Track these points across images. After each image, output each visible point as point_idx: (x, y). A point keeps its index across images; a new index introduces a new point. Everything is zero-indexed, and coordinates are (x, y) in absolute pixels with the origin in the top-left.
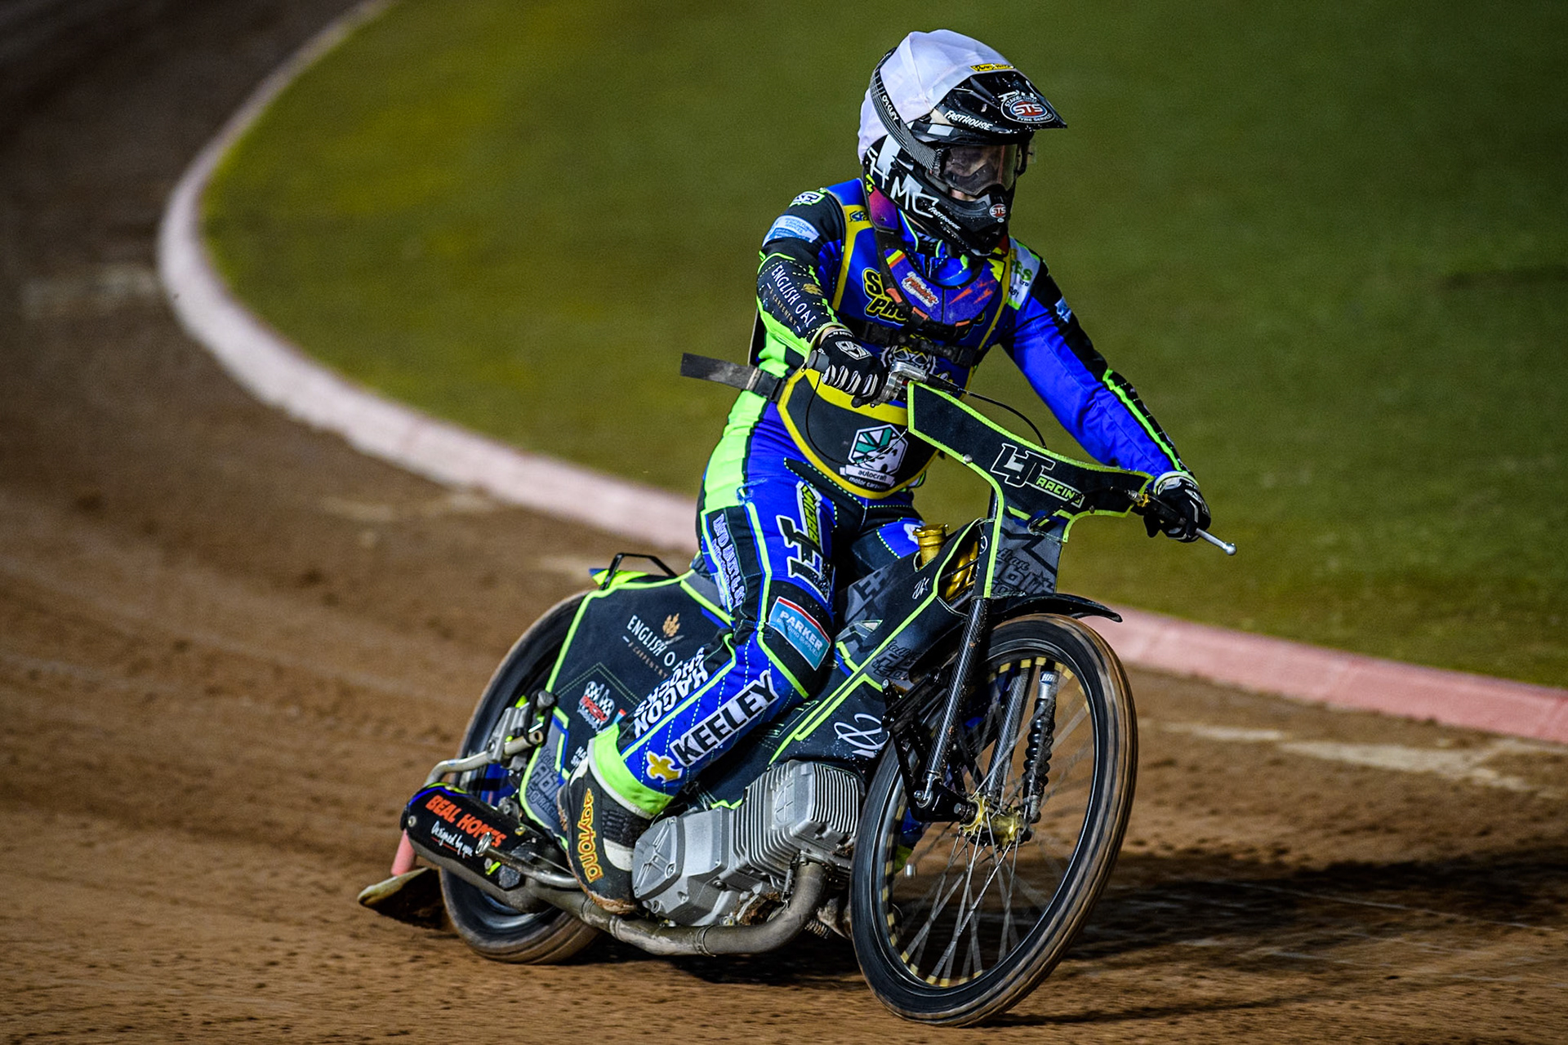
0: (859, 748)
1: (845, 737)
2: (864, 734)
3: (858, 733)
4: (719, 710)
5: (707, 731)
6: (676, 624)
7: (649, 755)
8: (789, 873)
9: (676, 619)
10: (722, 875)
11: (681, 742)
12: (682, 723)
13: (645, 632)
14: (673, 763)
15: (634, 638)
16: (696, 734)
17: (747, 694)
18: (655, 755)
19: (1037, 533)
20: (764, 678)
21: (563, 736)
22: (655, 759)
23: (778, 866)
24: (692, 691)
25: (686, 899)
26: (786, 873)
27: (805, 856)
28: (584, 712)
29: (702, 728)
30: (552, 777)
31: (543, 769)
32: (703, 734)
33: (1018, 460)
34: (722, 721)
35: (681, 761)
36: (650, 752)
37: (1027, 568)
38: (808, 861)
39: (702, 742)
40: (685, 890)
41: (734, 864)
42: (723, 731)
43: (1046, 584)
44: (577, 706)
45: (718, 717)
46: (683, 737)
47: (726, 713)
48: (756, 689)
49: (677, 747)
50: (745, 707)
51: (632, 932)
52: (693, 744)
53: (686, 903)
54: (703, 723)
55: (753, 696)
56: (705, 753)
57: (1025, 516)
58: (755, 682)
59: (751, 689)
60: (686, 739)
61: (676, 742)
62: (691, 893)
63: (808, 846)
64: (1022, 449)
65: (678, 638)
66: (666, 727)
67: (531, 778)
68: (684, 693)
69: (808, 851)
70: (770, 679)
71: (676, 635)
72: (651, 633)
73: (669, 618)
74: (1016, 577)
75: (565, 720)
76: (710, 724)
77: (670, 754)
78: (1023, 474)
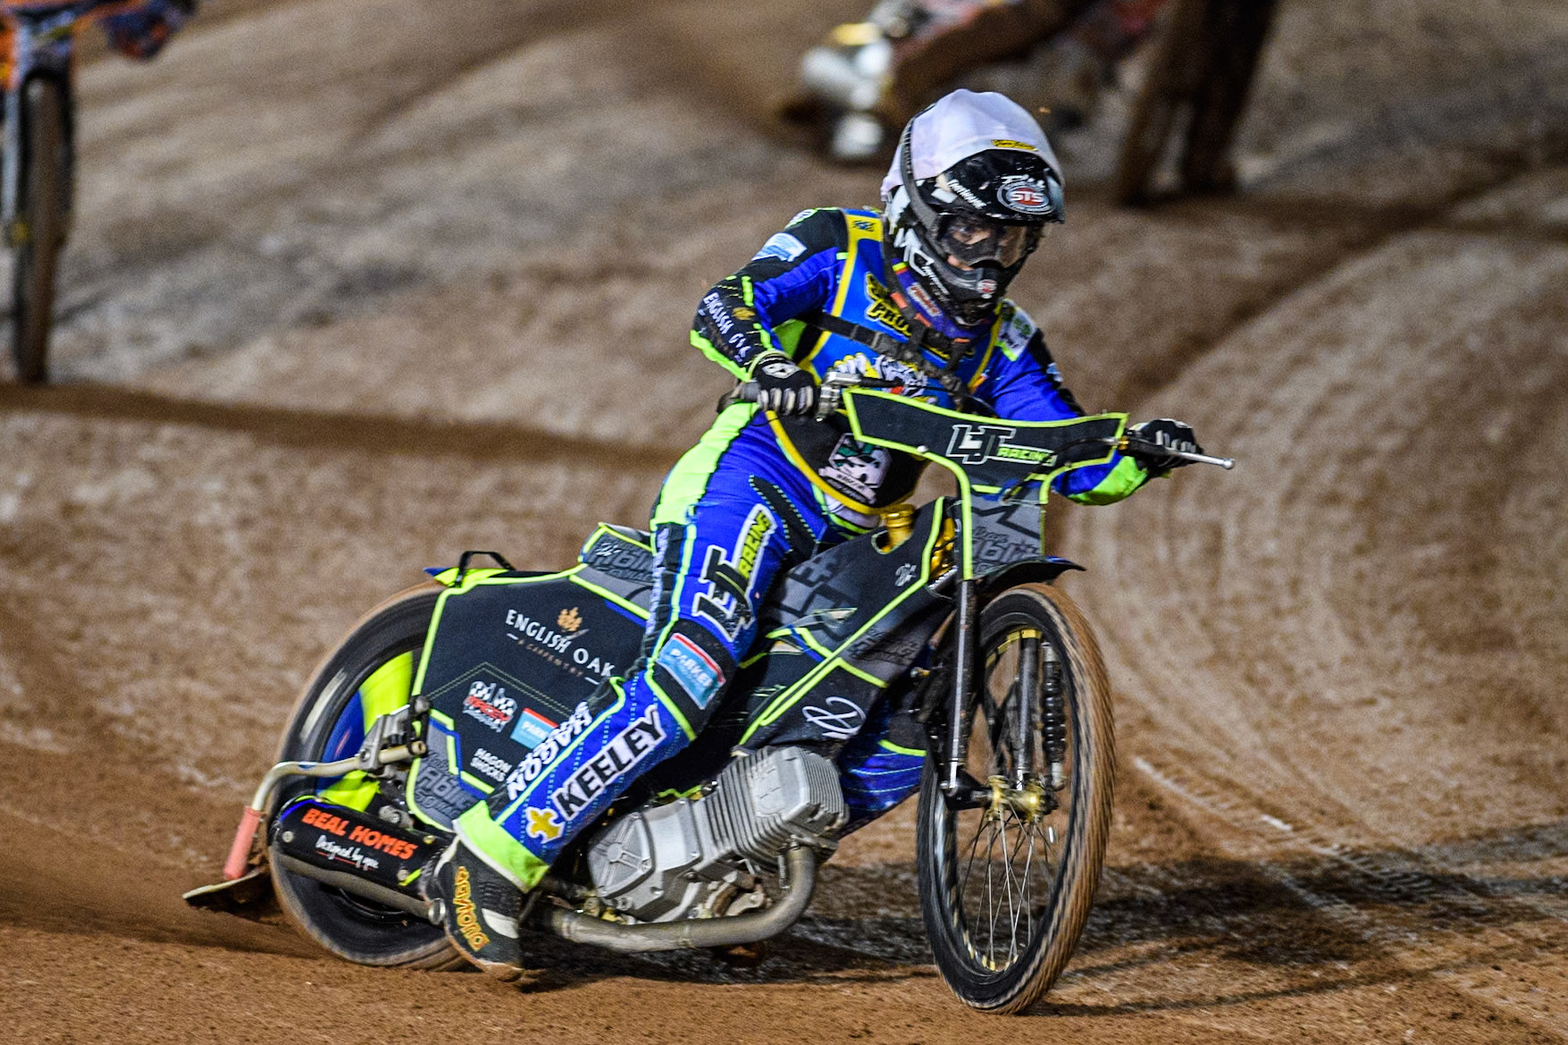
0: (831, 731)
1: (816, 720)
2: (838, 717)
3: (831, 716)
4: (604, 751)
5: (592, 773)
6: (576, 617)
7: (529, 812)
8: (781, 859)
9: (574, 612)
10: (698, 867)
11: (563, 790)
12: (565, 770)
13: (534, 628)
14: (555, 816)
15: (522, 634)
16: (579, 779)
17: (633, 731)
18: (537, 810)
19: (1009, 504)
20: (650, 715)
21: (451, 740)
22: (536, 814)
23: (765, 851)
24: (573, 737)
25: (659, 894)
26: (776, 860)
27: (796, 840)
28: (471, 711)
29: (586, 771)
30: (448, 781)
31: (433, 773)
32: (586, 778)
33: (974, 438)
34: (608, 761)
35: (564, 813)
36: (530, 809)
37: (1006, 541)
38: (801, 845)
39: (584, 786)
40: (659, 884)
41: (712, 854)
42: (607, 773)
43: (1030, 550)
44: (462, 707)
45: (603, 758)
46: (566, 783)
47: (612, 752)
48: (643, 727)
49: (560, 797)
50: (632, 745)
51: (594, 932)
52: (577, 791)
53: (659, 899)
54: (587, 765)
55: (640, 732)
56: (589, 801)
57: (994, 490)
58: (641, 720)
59: (639, 727)
60: (570, 786)
61: (559, 790)
62: (665, 887)
63: (798, 830)
64: (975, 425)
65: (582, 632)
66: (547, 778)
67: (417, 783)
68: (564, 742)
69: (800, 836)
70: (656, 715)
71: (578, 629)
72: (543, 629)
73: (564, 612)
74: (995, 551)
75: (449, 723)
76: (595, 766)
77: (553, 806)
78: (982, 450)
